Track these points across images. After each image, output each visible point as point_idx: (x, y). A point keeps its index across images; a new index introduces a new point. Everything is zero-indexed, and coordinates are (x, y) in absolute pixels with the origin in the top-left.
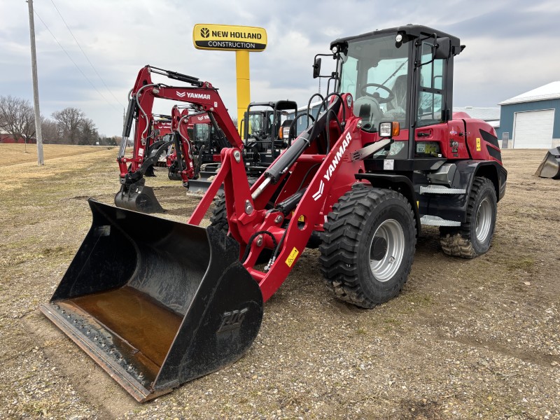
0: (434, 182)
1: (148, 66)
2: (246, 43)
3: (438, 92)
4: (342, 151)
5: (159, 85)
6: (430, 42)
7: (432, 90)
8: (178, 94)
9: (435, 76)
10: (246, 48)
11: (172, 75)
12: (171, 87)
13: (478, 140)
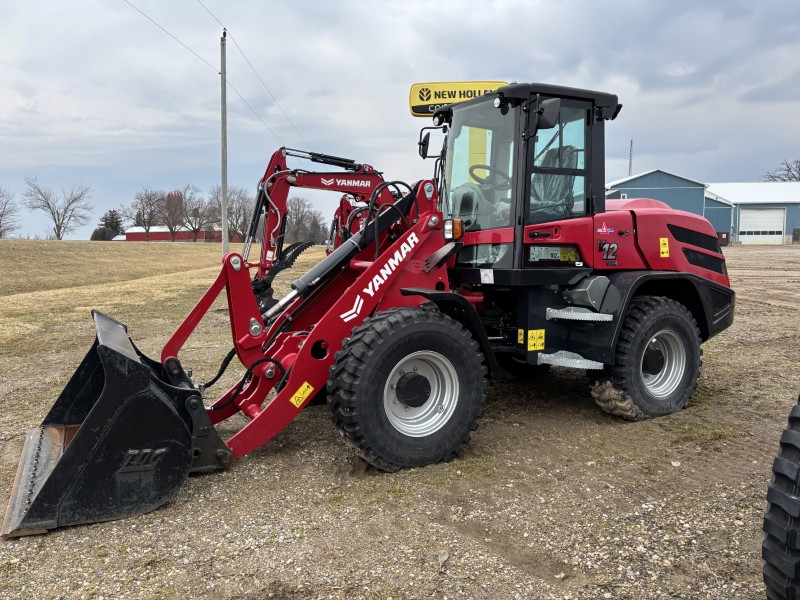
1: (283, 148)
3: (577, 173)
4: (399, 257)
5: (296, 171)
8: (324, 181)
11: (316, 158)
12: (314, 173)
13: (664, 241)
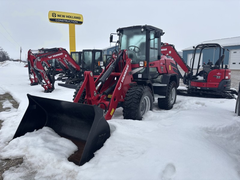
0: (155, 82)
2: (73, 21)
3: (156, 49)
4: (126, 71)
6: (153, 32)
7: (154, 48)
9: (155, 43)
10: (73, 23)
13: (170, 66)
